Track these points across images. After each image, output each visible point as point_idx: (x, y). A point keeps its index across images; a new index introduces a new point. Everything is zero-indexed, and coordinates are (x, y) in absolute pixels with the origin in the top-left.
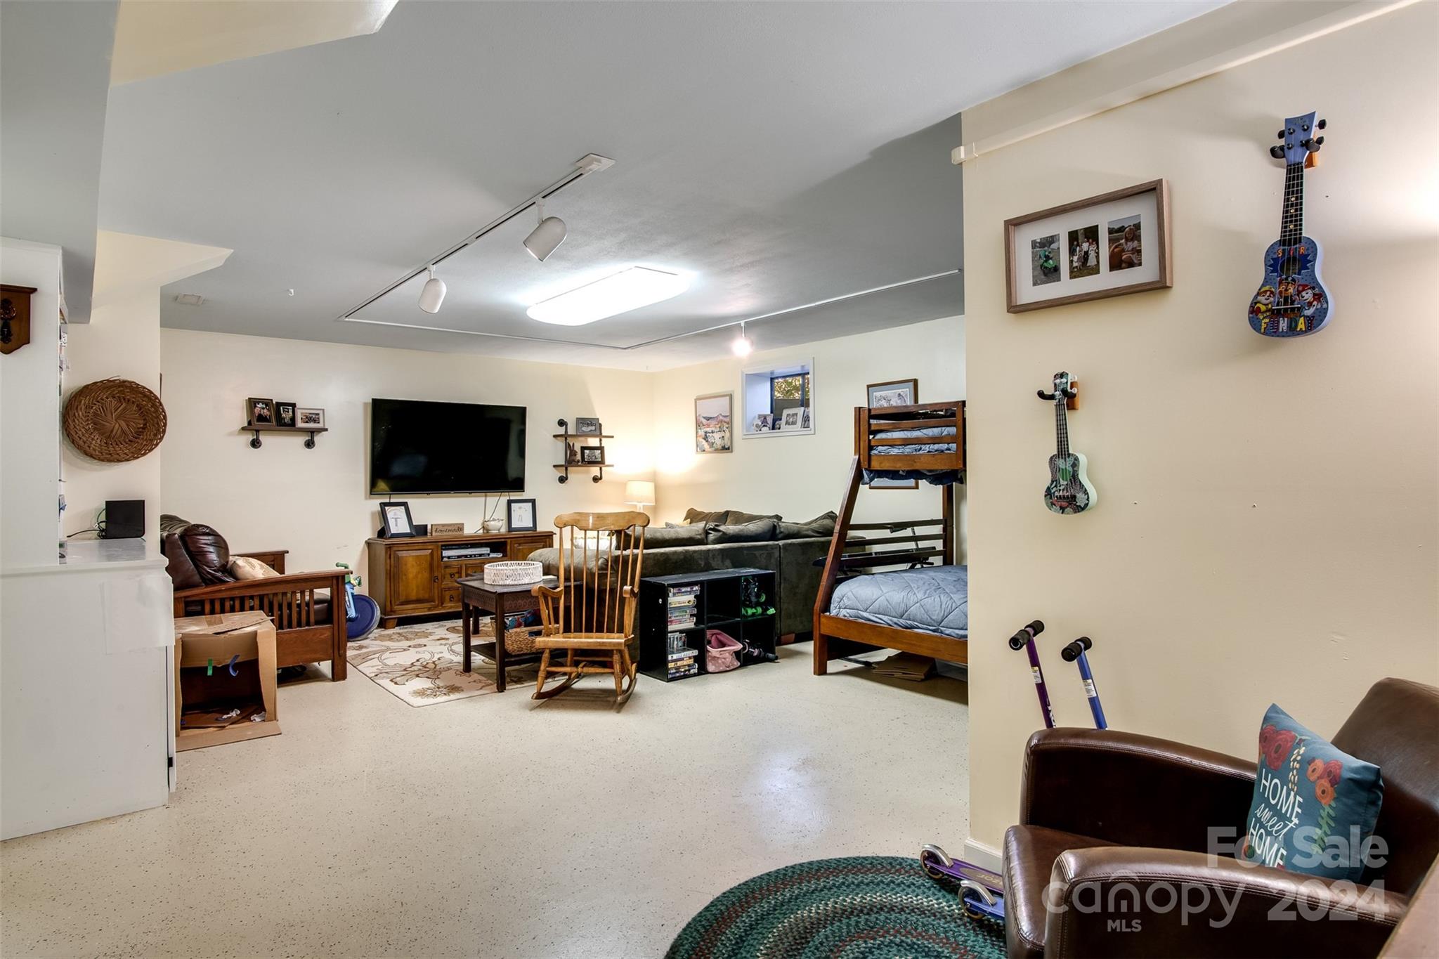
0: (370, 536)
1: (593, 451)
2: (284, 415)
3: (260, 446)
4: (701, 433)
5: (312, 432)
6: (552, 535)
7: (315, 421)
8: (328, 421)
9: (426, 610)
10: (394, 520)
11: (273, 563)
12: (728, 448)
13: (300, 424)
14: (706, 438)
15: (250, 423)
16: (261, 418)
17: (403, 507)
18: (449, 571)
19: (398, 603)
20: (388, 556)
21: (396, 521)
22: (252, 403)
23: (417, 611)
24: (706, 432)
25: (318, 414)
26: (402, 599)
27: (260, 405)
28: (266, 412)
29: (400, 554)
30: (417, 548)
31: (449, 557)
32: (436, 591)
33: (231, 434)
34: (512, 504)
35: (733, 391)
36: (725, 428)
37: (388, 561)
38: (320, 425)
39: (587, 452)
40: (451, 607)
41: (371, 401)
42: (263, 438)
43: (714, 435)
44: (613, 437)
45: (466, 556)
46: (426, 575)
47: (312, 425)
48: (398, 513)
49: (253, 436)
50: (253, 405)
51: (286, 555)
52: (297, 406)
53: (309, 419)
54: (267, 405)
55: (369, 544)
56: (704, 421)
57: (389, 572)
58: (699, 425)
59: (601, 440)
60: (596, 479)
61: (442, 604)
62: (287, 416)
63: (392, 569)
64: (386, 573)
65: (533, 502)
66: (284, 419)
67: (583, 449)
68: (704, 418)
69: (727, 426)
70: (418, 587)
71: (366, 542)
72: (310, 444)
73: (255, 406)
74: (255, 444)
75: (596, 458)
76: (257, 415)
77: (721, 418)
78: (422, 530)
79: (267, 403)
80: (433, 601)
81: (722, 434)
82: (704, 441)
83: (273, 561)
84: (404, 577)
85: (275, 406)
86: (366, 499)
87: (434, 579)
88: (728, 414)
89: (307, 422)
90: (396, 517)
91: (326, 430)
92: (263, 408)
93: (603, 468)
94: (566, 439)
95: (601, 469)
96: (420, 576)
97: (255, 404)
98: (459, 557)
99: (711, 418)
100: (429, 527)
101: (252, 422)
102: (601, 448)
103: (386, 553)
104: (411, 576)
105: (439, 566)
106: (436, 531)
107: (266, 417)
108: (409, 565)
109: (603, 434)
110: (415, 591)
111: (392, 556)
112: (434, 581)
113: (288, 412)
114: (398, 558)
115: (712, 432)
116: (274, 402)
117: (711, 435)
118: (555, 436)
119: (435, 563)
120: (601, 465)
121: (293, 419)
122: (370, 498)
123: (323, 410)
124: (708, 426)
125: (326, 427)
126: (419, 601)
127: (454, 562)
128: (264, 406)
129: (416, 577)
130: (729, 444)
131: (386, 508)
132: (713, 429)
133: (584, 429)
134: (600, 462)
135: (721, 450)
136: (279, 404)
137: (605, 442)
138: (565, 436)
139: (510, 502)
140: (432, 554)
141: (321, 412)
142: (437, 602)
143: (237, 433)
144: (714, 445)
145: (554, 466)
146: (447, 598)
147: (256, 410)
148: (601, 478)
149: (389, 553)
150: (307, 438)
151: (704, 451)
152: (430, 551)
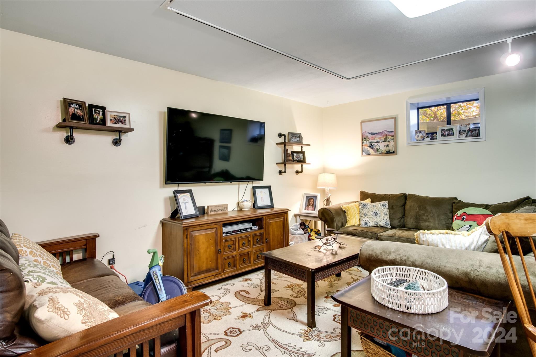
0: (163, 217)
1: (298, 154)
2: (95, 116)
3: (73, 142)
4: (367, 143)
5: (120, 132)
6: (288, 212)
7: (122, 122)
8: (133, 122)
9: (213, 277)
10: (184, 204)
11: (85, 247)
12: (394, 152)
13: (109, 124)
14: (371, 146)
15: (64, 120)
16: (75, 117)
17: (189, 194)
18: (227, 244)
19: (193, 274)
20: (186, 237)
21: (185, 205)
22: (67, 103)
23: (207, 279)
24: (372, 143)
25: (124, 117)
26: (196, 270)
27: (74, 106)
28: (79, 112)
29: (194, 234)
30: (206, 227)
31: (227, 233)
32: (219, 261)
33: (46, 130)
34: (256, 190)
35: (398, 115)
36: (389, 139)
37: (186, 241)
38: (127, 126)
39: (295, 154)
40: (230, 272)
41: (166, 110)
42: (77, 135)
43: (378, 144)
44: (309, 145)
45: (237, 231)
46: (213, 249)
47: (119, 125)
48: (186, 198)
49: (67, 133)
50: (67, 105)
51: (97, 238)
52: (107, 109)
53: (117, 120)
54: (80, 106)
55: (163, 223)
56: (370, 136)
57: (186, 249)
58: (364, 138)
59: (302, 147)
60: (297, 172)
61: (224, 270)
62: (98, 116)
63: (188, 247)
64: (184, 251)
65: (269, 187)
66: (96, 119)
67: (293, 152)
68: (370, 133)
69: (392, 138)
70: (207, 259)
71: (161, 221)
72: (117, 143)
73: (70, 106)
74: (69, 140)
75: (300, 159)
76: (71, 114)
77: (386, 133)
78: (202, 211)
79: (81, 105)
80: (218, 269)
81: (387, 143)
82: (369, 148)
83: (86, 245)
84: (197, 253)
85: (87, 108)
86: (161, 187)
87: (218, 252)
88: (393, 130)
89: (115, 123)
90: (184, 202)
91: (132, 130)
92: (77, 109)
93: (304, 165)
94: (285, 145)
95: (302, 165)
96: (208, 250)
97: (69, 104)
98: (233, 232)
99: (376, 133)
100: (206, 208)
101: (67, 120)
102: (303, 153)
103: (184, 234)
104: (202, 251)
105: (221, 241)
106: (211, 211)
107: (79, 116)
108: (201, 242)
109: (304, 143)
110: (205, 263)
111: (188, 236)
112: (218, 253)
113: (99, 114)
114: (192, 238)
115: (377, 142)
116: (87, 105)
117: (376, 144)
118: (277, 144)
119: (219, 239)
120: (302, 163)
121: (103, 121)
122: (164, 187)
123: (129, 114)
124: (374, 138)
125: (132, 127)
126: (208, 271)
127: (231, 237)
128: (78, 107)
129: (206, 251)
130: (393, 150)
131: (178, 195)
132: (379, 140)
133: (293, 139)
134: (302, 161)
135: (386, 153)
136: (91, 106)
137: (305, 149)
138: (284, 144)
139: (254, 188)
140: (216, 232)
141: (127, 116)
142: (220, 270)
143: (51, 130)
144: (379, 151)
145: (277, 164)
146: (227, 265)
147: (70, 109)
148: (302, 172)
149: (186, 233)
150: (115, 137)
151: (369, 154)
152: (215, 229)
